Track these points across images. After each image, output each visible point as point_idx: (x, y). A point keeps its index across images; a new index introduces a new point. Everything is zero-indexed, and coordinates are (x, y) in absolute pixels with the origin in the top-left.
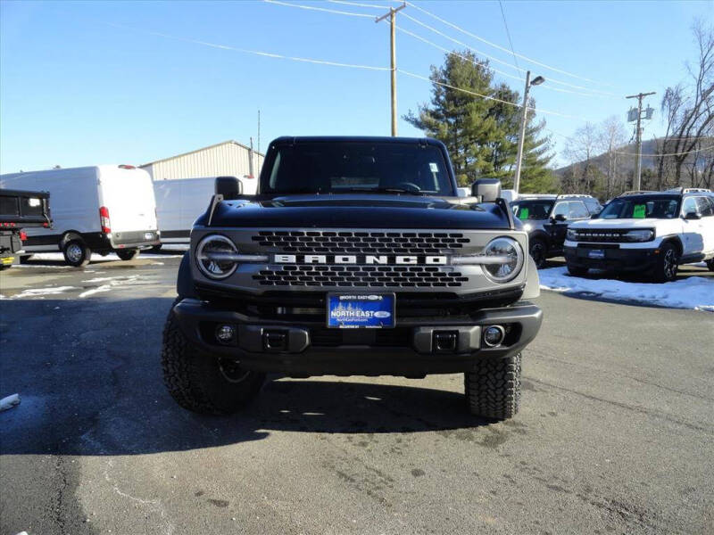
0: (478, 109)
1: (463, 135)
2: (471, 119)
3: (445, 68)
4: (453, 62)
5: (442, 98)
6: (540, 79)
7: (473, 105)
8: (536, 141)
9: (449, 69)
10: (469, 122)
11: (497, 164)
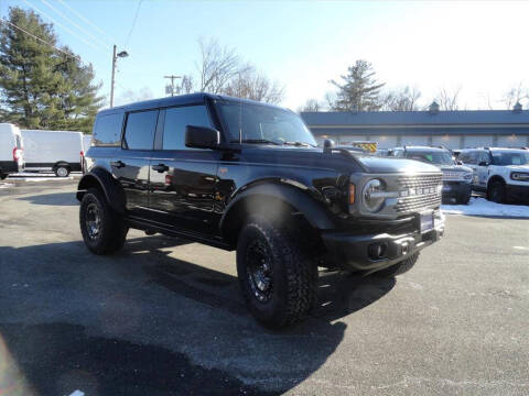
0: (47, 64)
1: (33, 84)
2: (40, 71)
3: (8, 19)
4: (17, 16)
5: (8, 46)
6: (124, 54)
7: (42, 59)
8: (97, 96)
9: (13, 22)
10: (39, 73)
11: (67, 112)
